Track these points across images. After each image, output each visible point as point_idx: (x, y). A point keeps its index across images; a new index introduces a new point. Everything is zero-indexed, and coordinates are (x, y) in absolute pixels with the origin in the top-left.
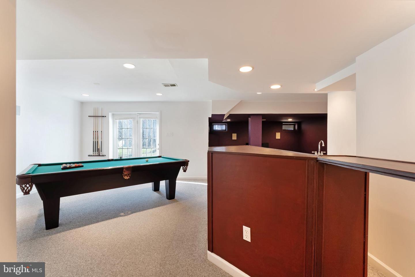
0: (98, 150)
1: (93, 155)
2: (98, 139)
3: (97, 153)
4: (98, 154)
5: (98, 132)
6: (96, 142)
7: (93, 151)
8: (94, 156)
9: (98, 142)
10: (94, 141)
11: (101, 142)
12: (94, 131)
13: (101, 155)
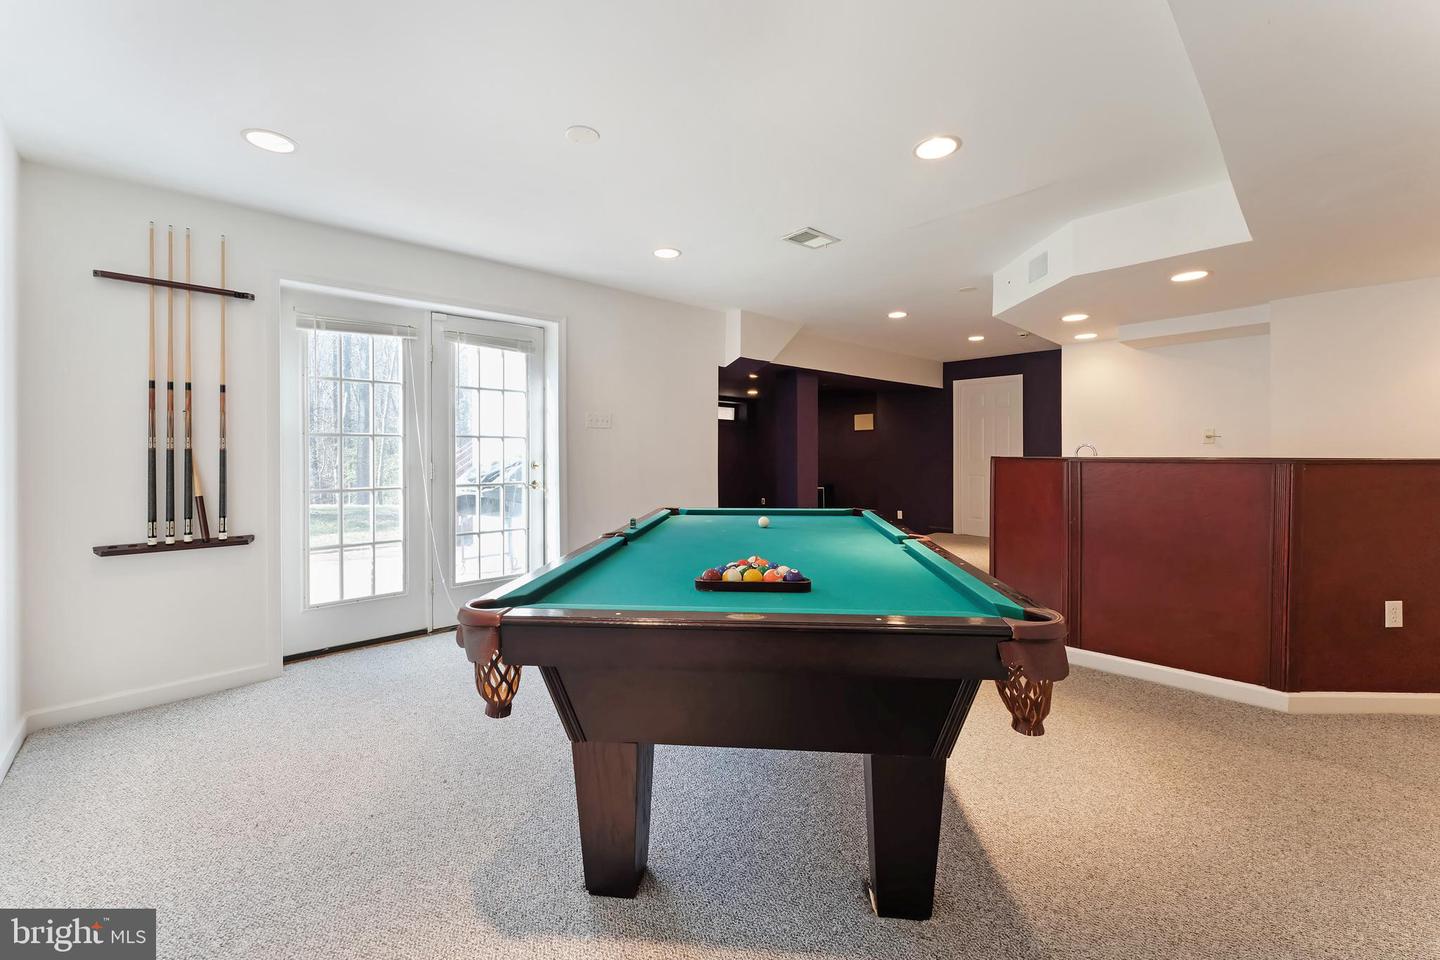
0: (196, 505)
1: (153, 542)
2: (189, 433)
3: (183, 530)
4: (198, 535)
5: (188, 386)
6: (171, 454)
7: (153, 519)
8: (161, 547)
9: (189, 453)
10: (152, 453)
11: (223, 453)
12: (152, 384)
13: (222, 536)
